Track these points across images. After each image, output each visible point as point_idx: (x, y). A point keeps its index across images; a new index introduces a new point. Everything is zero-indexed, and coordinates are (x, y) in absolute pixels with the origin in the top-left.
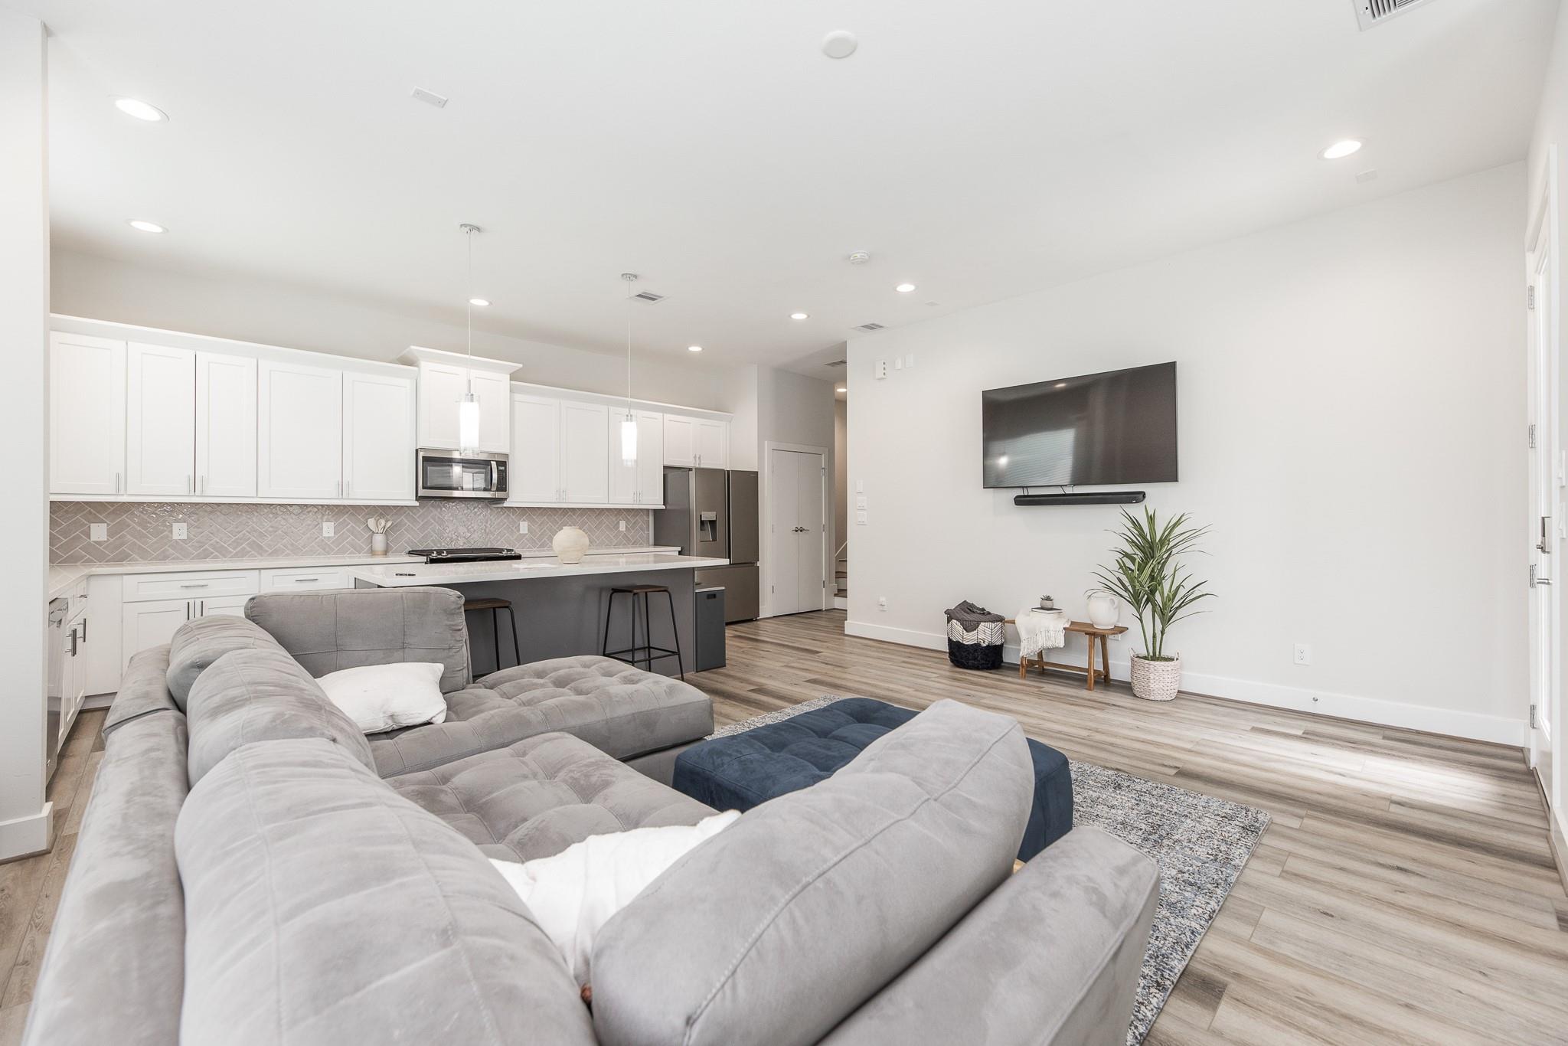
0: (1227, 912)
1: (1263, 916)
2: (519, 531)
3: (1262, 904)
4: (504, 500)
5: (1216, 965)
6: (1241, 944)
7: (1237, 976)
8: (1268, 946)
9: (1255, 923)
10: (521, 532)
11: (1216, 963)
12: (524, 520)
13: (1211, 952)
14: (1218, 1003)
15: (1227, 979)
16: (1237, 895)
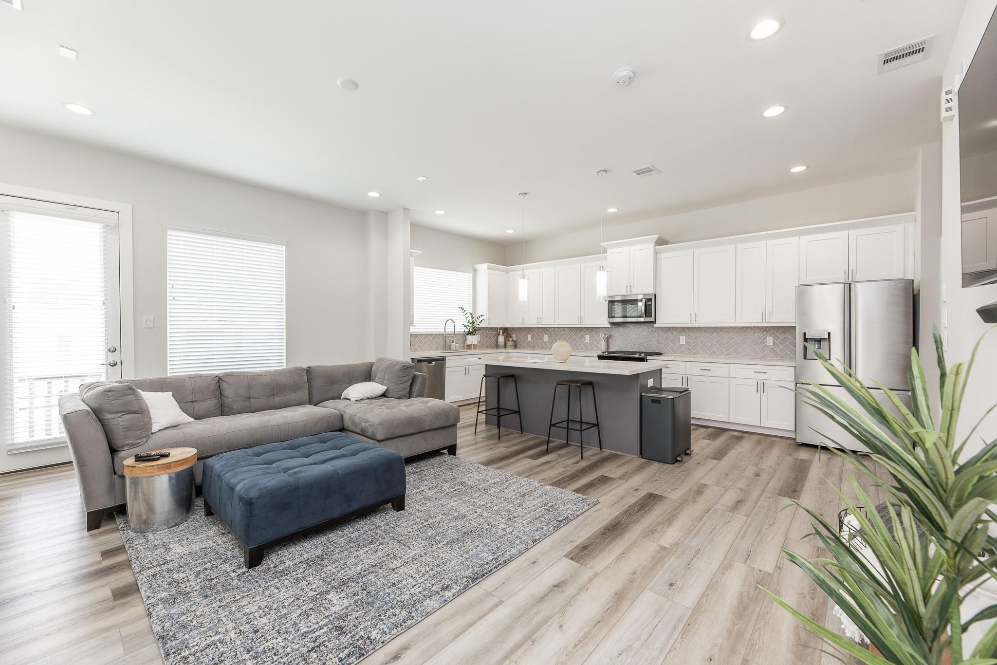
0: (146, 631)
1: (122, 649)
2: (679, 342)
3: (130, 655)
4: (654, 322)
5: (127, 603)
6: (123, 622)
7: (112, 608)
8: (105, 635)
9: (123, 640)
10: (681, 343)
11: (128, 604)
12: (682, 336)
13: (135, 606)
14: (112, 593)
15: (117, 603)
16: (151, 646)
